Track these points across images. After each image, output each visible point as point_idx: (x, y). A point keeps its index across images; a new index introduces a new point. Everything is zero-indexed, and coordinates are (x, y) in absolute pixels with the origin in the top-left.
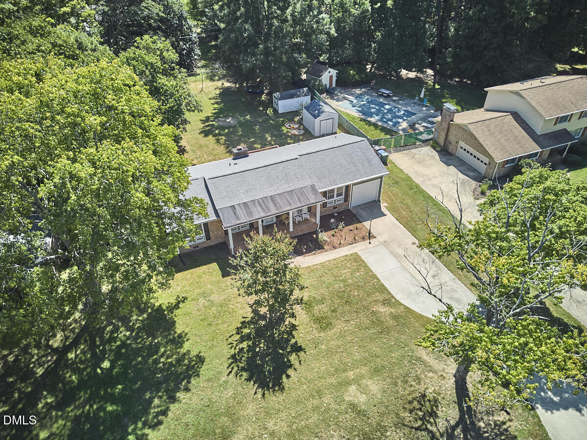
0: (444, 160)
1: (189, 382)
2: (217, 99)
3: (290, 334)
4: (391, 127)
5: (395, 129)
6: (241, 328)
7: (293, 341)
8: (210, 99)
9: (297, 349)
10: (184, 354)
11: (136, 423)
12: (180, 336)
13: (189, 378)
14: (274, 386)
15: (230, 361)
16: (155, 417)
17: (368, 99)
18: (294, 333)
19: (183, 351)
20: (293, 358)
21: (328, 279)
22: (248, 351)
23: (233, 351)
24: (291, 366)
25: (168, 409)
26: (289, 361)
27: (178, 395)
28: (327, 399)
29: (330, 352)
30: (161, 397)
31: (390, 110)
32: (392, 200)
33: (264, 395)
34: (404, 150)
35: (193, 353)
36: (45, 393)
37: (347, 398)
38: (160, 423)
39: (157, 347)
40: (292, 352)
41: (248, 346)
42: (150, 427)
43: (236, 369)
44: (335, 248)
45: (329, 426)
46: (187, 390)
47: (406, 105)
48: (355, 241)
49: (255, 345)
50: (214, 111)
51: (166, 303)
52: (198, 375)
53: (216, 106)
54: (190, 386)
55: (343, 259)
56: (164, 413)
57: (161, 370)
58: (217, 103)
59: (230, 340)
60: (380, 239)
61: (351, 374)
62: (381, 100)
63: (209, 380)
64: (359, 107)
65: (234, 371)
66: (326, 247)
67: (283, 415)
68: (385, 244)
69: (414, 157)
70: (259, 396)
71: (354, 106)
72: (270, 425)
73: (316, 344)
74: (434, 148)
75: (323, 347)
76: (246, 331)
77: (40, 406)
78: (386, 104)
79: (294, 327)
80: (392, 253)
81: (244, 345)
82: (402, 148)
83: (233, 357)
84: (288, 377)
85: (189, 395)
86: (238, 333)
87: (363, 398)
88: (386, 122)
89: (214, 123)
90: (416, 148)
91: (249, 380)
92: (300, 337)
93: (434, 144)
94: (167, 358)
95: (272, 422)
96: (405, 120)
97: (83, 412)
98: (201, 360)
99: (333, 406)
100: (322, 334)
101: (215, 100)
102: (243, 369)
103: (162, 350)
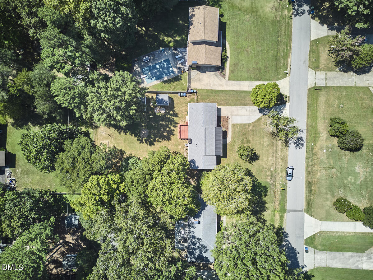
0: (202, 72)
2: (121, 131)
5: (176, 75)
8: (120, 134)
9: (252, 150)
14: (258, 157)
22: (249, 159)
23: (248, 162)
24: (255, 153)
29: (256, 144)
31: (161, 68)
37: (266, 145)
43: (252, 163)
47: (159, 57)
48: (228, 122)
50: (133, 136)
52: (250, 170)
53: (128, 133)
54: (252, 172)
55: (232, 128)
58: (125, 133)
59: (245, 162)
60: (229, 115)
63: (252, 168)
64: (153, 78)
66: (227, 130)
68: (232, 115)
69: (196, 80)
70: (259, 160)
72: (265, 160)
74: (195, 70)
78: (155, 65)
80: (235, 115)
88: (170, 75)
89: (144, 139)
90: (190, 75)
93: (192, 68)
100: (251, 143)
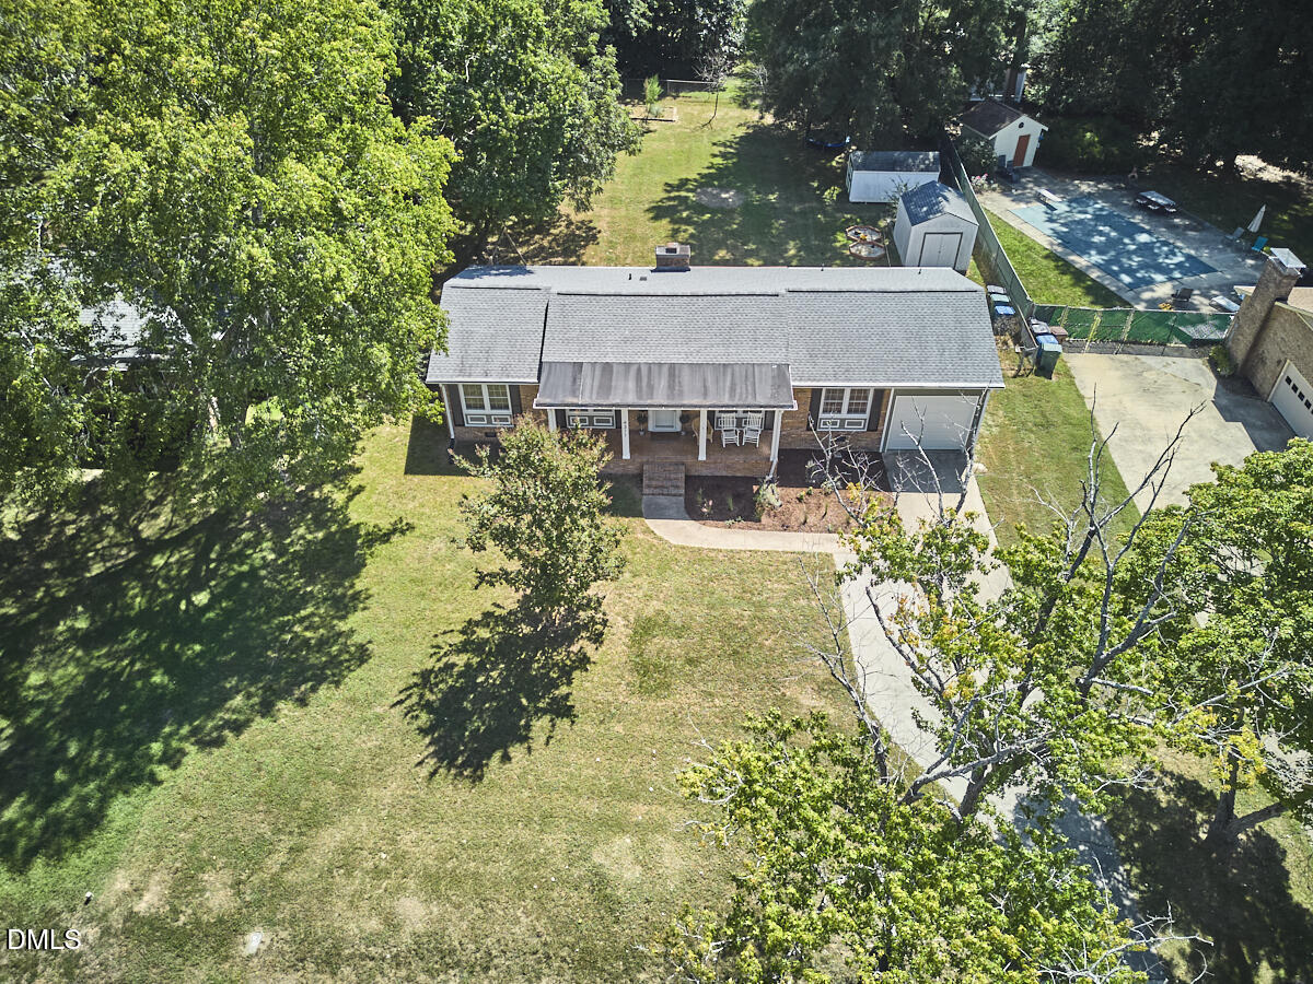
0: (1224, 402)
1: (314, 689)
2: (731, 147)
3: (566, 674)
4: (1119, 289)
5: (1128, 296)
6: (477, 624)
7: (564, 690)
8: (714, 144)
9: (562, 710)
10: (340, 634)
11: (181, 726)
12: (356, 597)
13: (319, 680)
14: (464, 765)
15: (415, 680)
16: (217, 728)
17: (1102, 209)
18: (576, 674)
19: (342, 626)
20: (540, 725)
21: (726, 590)
22: (461, 675)
23: (430, 664)
24: (525, 739)
25: (247, 723)
26: (528, 727)
27: (281, 705)
28: (555, 840)
29: (625, 746)
30: (249, 696)
31: (1144, 249)
32: (1003, 460)
33: (433, 774)
34: (1124, 352)
35: (357, 639)
36: (80, 609)
37: (597, 858)
38: (219, 742)
39: (305, 600)
40: (545, 711)
41: (468, 665)
42: (196, 743)
43: (415, 699)
44: (785, 527)
45: (522, 897)
46: (302, 702)
47: (1202, 243)
49: (481, 667)
50: (706, 171)
51: (372, 524)
52: (337, 684)
53: (719, 160)
54: (313, 698)
55: (789, 557)
56: (238, 728)
57: (284, 646)
58: (724, 156)
59: (440, 640)
61: (639, 812)
62: (1137, 219)
63: (352, 701)
64: (1062, 225)
65: (408, 703)
66: (764, 519)
67: (445, 831)
69: (1139, 374)
70: (424, 772)
71: (1051, 220)
72: (407, 839)
73: (607, 715)
74: (1213, 364)
75: (619, 728)
76: (483, 633)
77: (61, 628)
78: (1143, 231)
79: (583, 661)
81: (460, 660)
82: (1120, 347)
83: (425, 675)
84: (506, 758)
85: (299, 712)
86: (463, 632)
87: (632, 873)
88: (1115, 275)
89: (691, 195)
90: (1162, 354)
91: (423, 731)
92: (581, 689)
93: (1218, 356)
94: (306, 629)
95: (414, 835)
96: (1171, 279)
97: (114, 667)
98: (362, 655)
99: (559, 861)
100: (634, 701)
101: (722, 149)
102: (428, 707)
103: (310, 610)
